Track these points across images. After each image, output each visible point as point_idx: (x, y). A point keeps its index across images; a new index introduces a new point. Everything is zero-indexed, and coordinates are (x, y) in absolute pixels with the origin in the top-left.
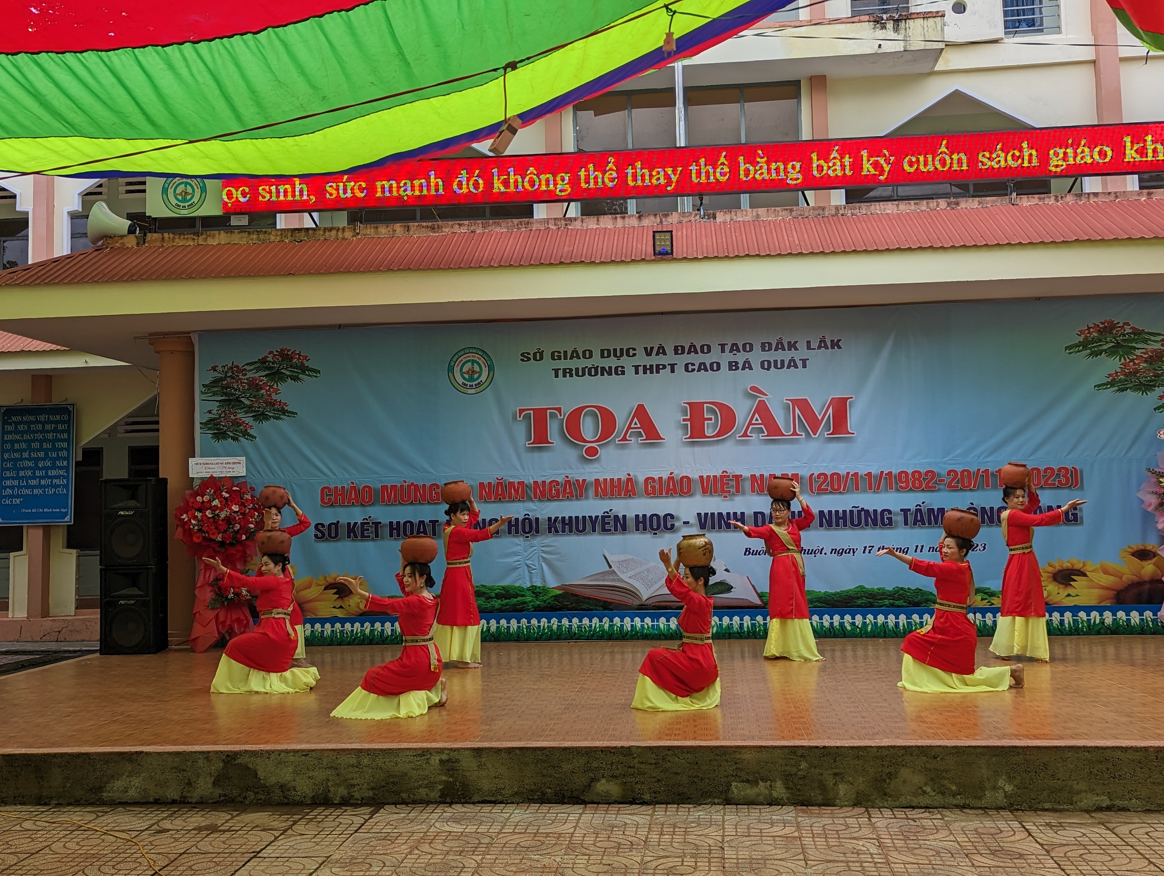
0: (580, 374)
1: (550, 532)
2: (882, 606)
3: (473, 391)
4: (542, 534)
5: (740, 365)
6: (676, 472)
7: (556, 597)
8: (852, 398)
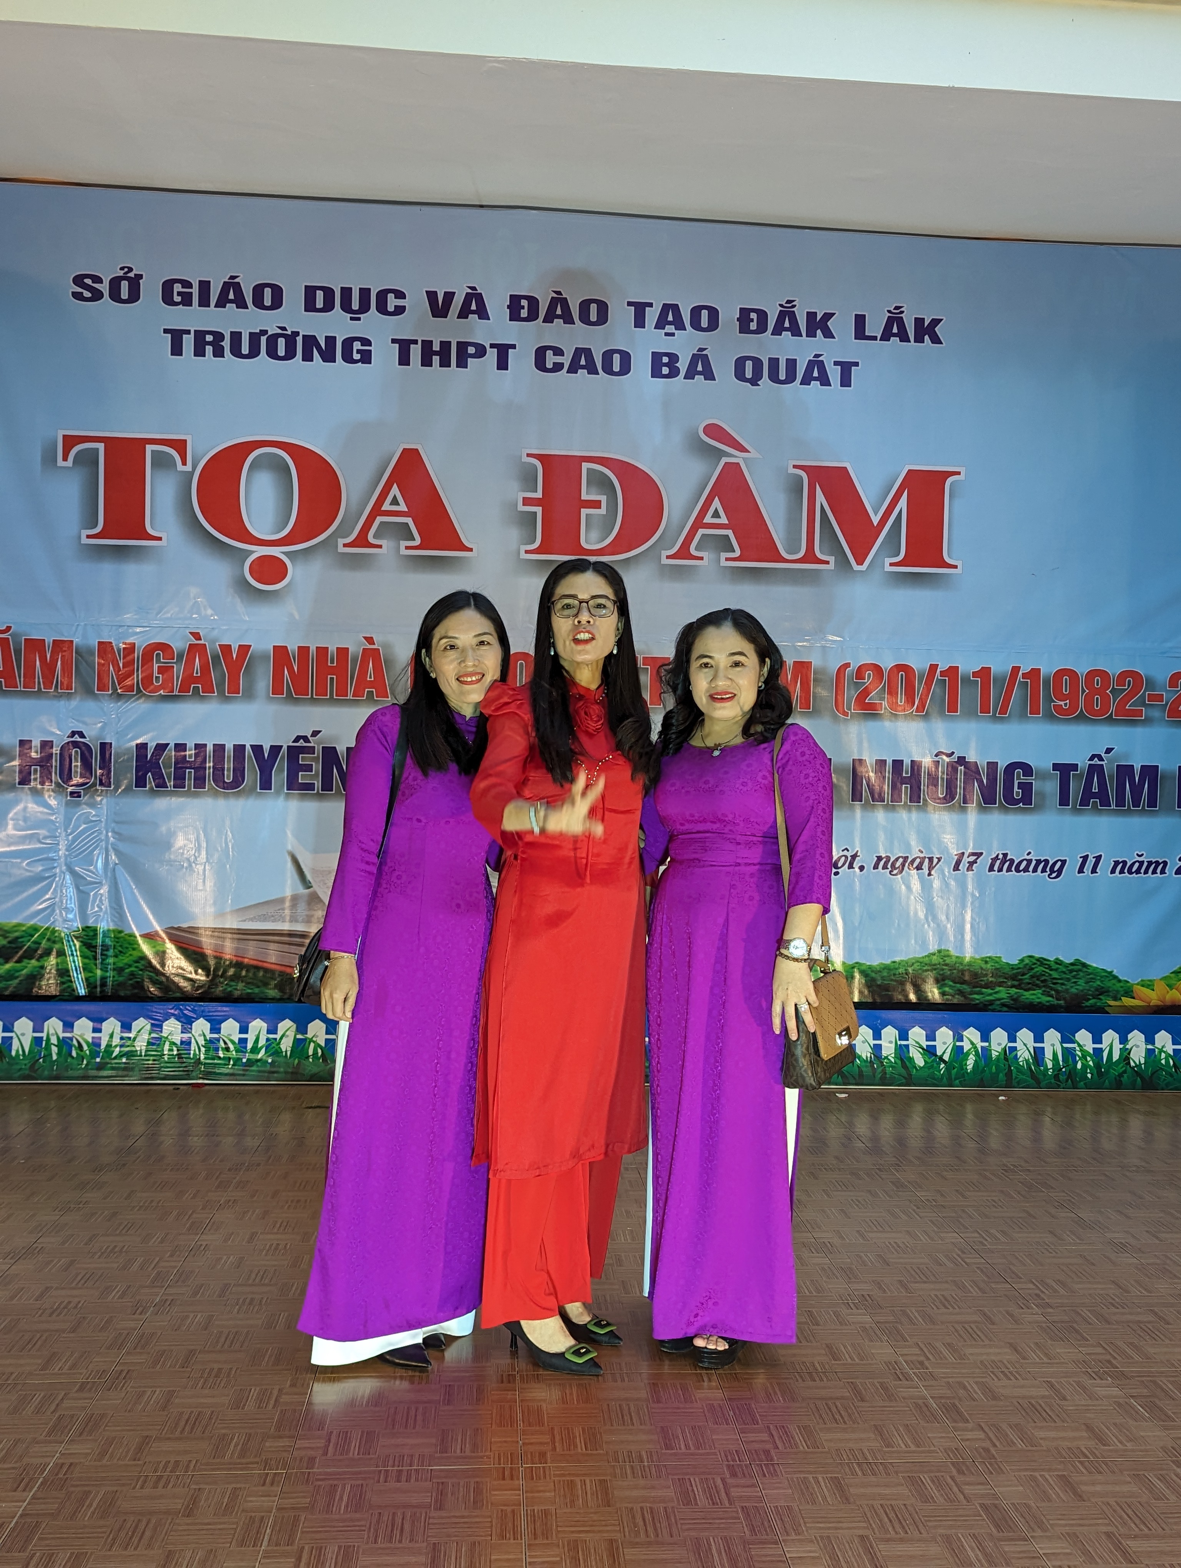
0: (245, 350)
1: (140, 782)
4: (119, 790)
8: (959, 473)
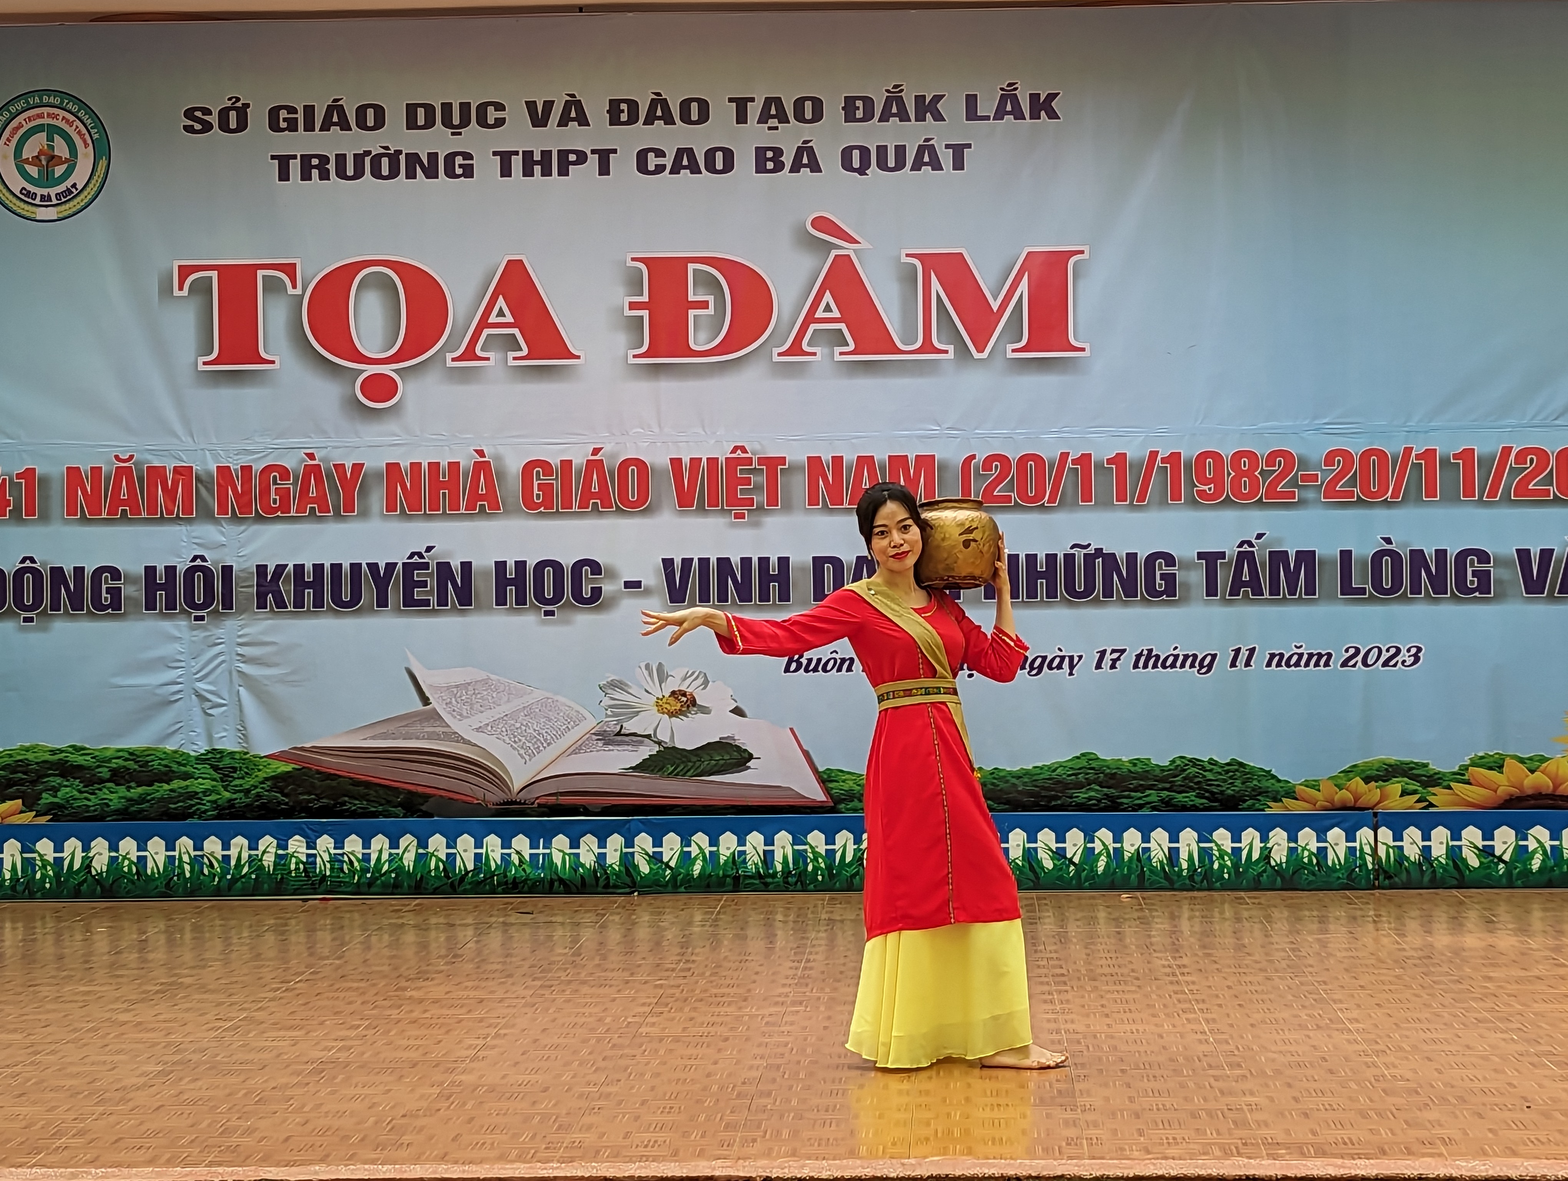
0: (350, 172)
1: (262, 605)
2: (1141, 807)
3: (51, 213)
4: (240, 612)
5: (788, 159)
6: (608, 448)
7: (279, 781)
8: (1082, 252)
